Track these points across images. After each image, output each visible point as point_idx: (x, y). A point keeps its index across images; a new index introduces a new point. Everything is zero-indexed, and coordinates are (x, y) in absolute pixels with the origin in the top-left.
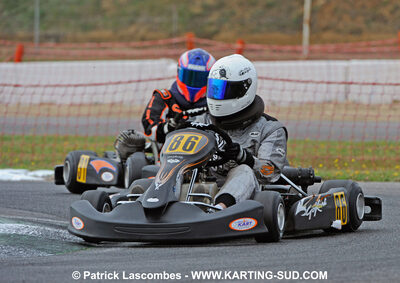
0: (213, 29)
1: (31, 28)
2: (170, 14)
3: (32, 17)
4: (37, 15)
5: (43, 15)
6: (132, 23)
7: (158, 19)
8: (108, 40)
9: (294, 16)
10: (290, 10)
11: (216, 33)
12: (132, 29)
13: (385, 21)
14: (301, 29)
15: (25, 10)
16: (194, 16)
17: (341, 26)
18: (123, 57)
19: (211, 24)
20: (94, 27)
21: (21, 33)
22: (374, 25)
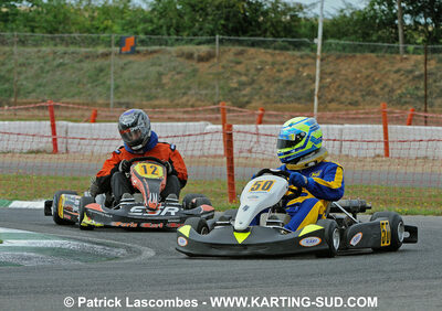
0: (246, 99)
1: (108, 97)
2: (214, 87)
3: (109, 89)
4: (113, 87)
5: (117, 87)
6: (184, 94)
7: (204, 92)
8: (166, 107)
9: (307, 91)
10: (304, 86)
11: (248, 103)
12: (185, 99)
13: (377, 96)
14: (313, 101)
15: (103, 83)
16: (231, 90)
17: (343, 98)
18: (178, 120)
19: (244, 96)
20: (156, 98)
21: (101, 101)
22: (368, 98)
